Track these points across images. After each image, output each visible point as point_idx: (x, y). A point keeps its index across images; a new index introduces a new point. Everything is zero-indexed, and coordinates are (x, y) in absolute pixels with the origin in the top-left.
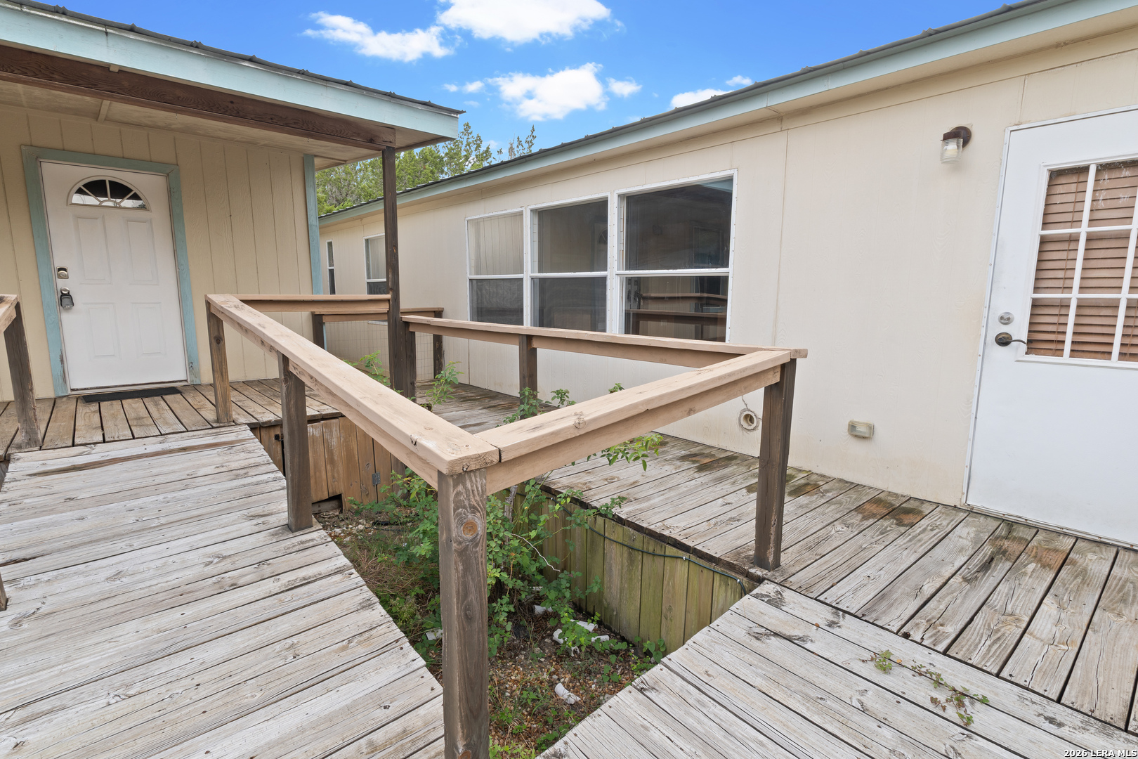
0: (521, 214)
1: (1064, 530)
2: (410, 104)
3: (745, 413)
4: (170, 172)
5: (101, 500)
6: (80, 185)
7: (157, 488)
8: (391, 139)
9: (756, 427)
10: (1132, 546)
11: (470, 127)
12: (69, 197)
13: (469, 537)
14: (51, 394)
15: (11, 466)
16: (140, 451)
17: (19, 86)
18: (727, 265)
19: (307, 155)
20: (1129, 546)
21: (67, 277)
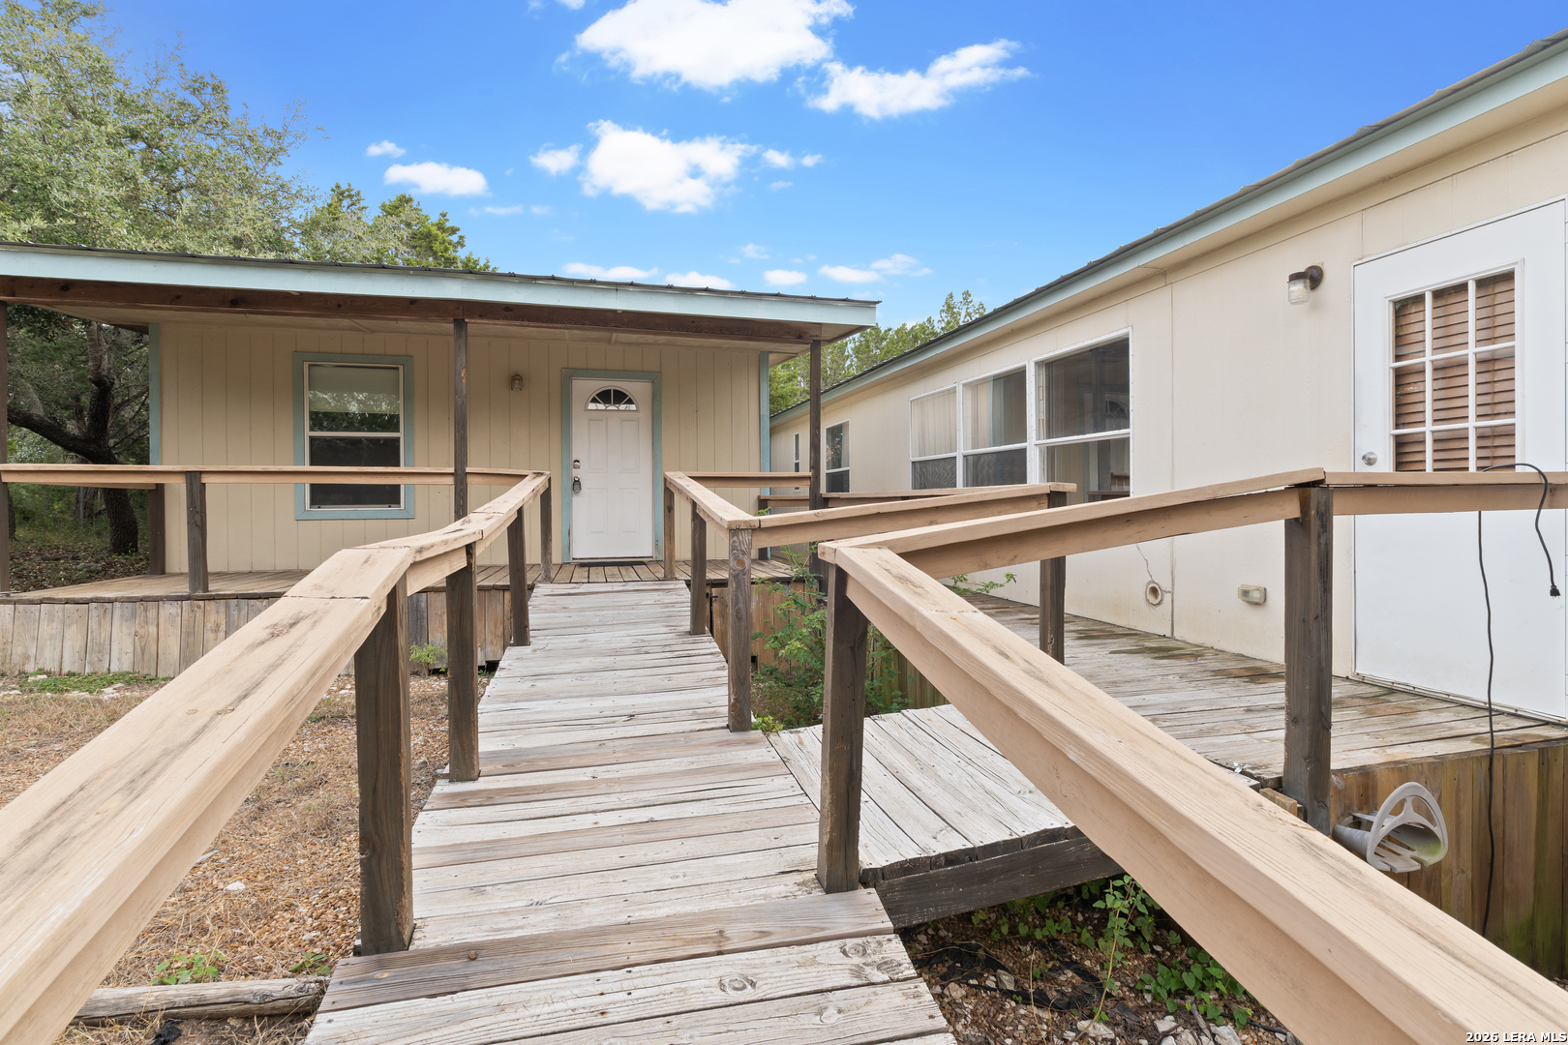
0: (953, 391)
1: (1451, 697)
2: (831, 302)
3: (1151, 586)
4: (654, 378)
5: (582, 610)
6: (594, 395)
7: (614, 608)
8: (817, 333)
9: (1161, 601)
10: (1516, 711)
11: (970, 295)
12: (586, 405)
13: (740, 568)
14: (560, 562)
15: (535, 590)
16: (610, 589)
17: (566, 331)
18: (1128, 427)
19: (763, 352)
20: (1513, 712)
21: (578, 467)
